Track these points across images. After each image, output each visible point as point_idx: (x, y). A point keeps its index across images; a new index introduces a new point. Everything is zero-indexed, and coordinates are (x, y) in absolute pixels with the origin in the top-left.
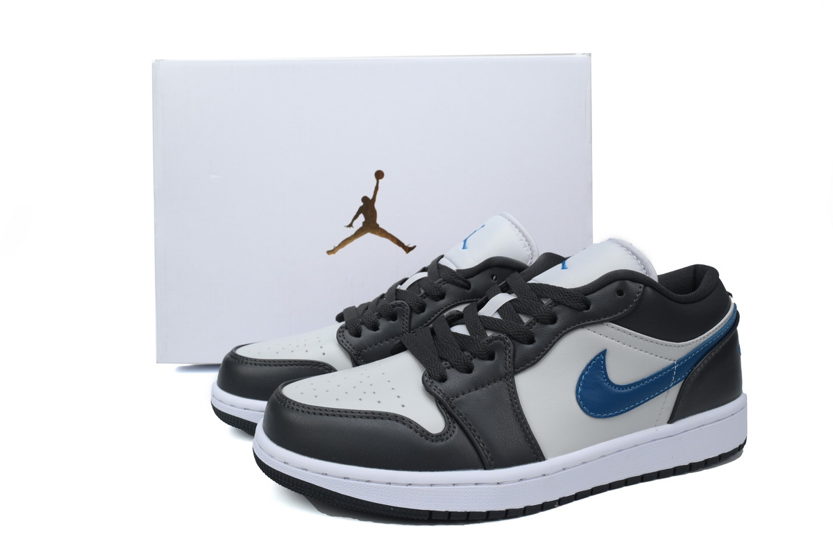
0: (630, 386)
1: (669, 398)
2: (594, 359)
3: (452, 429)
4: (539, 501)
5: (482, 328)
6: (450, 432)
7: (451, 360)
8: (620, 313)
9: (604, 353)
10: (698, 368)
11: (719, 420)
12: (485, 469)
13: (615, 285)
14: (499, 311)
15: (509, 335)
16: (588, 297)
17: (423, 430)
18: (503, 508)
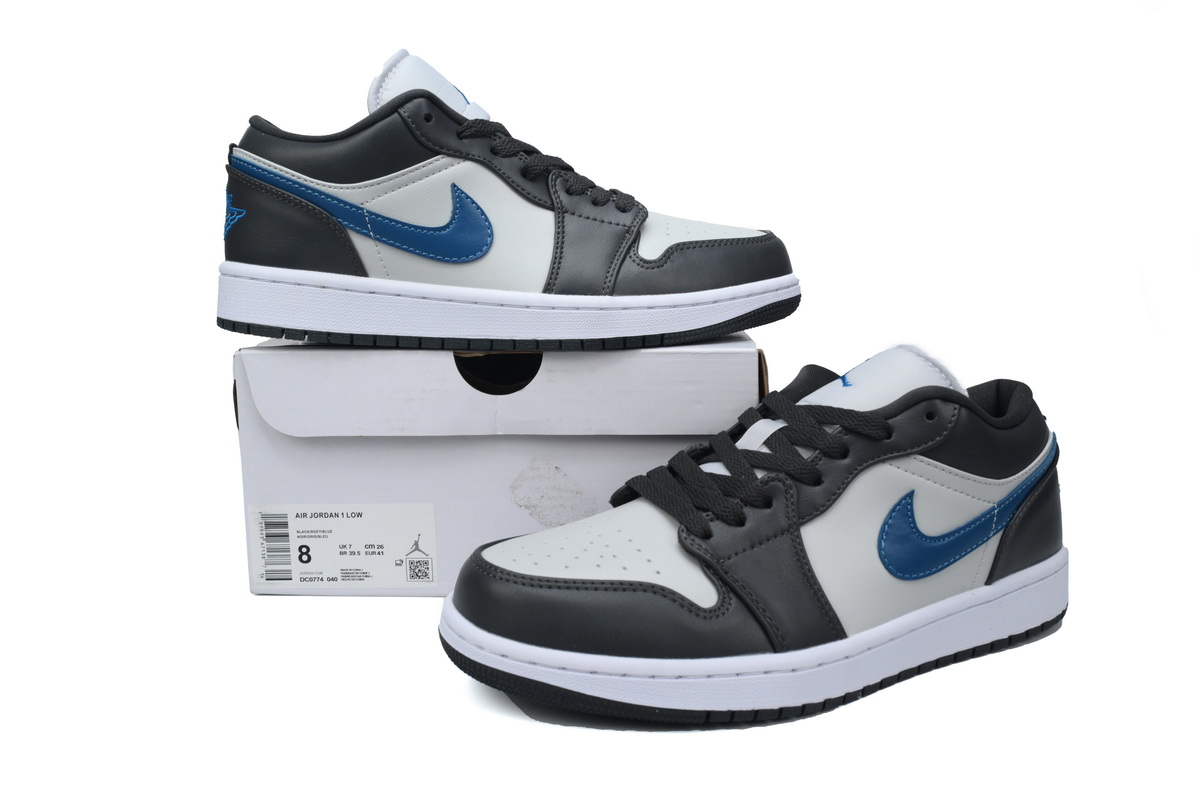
0: (943, 537)
1: (985, 554)
2: (899, 504)
3: (727, 600)
4: (840, 693)
5: (747, 466)
6: (726, 605)
7: (715, 510)
8: (930, 443)
9: (911, 495)
10: (1020, 513)
11: (1042, 579)
12: (775, 651)
13: (923, 405)
14: (766, 443)
15: (788, 474)
16: (890, 421)
17: (692, 604)
18: (799, 703)
